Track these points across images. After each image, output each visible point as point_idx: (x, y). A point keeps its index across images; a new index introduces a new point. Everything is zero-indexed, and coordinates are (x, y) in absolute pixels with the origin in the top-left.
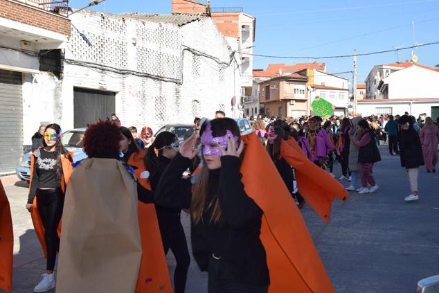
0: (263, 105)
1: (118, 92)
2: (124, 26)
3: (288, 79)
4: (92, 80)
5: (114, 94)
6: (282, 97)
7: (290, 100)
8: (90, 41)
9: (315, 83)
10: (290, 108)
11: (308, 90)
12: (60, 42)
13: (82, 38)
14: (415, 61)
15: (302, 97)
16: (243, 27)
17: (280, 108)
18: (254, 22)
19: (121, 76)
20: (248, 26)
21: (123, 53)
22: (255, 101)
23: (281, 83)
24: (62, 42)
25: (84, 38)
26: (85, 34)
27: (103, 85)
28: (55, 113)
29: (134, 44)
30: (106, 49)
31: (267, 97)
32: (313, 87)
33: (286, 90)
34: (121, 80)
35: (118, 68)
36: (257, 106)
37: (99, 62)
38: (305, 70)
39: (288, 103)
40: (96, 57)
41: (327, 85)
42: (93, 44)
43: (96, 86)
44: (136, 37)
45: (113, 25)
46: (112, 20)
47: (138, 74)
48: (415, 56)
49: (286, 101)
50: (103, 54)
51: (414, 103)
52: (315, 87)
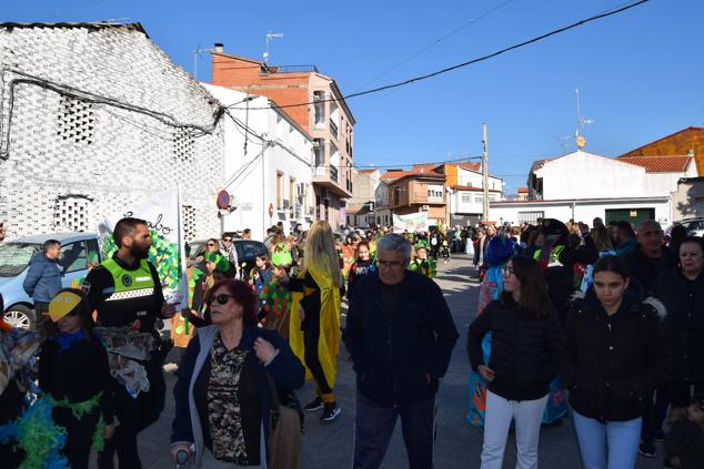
3: (418, 178)
6: (411, 202)
7: (422, 205)
11: (447, 192)
14: (582, 144)
15: (439, 200)
16: (316, 93)
18: (334, 86)
22: (386, 207)
23: (410, 183)
31: (397, 201)
32: (453, 188)
33: (418, 192)
36: (388, 212)
38: (442, 167)
39: (420, 208)
41: (474, 186)
48: (580, 138)
49: (417, 205)
51: (577, 204)
52: (456, 188)
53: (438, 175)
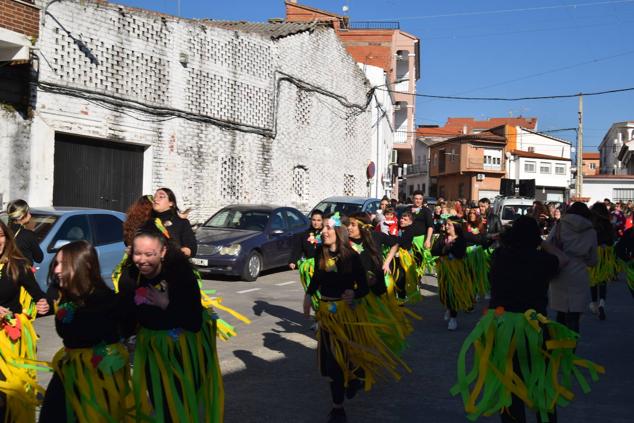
0: (434, 181)
1: (148, 146)
2: (164, 31)
3: (473, 140)
4: (95, 122)
5: (142, 148)
6: (464, 168)
7: (476, 174)
8: (94, 53)
9: (518, 148)
10: (476, 185)
11: (506, 158)
12: (18, 48)
13: (76, 47)
15: (497, 168)
16: (399, 52)
17: (461, 186)
18: (417, 46)
19: (155, 118)
20: (407, 52)
21: (162, 78)
22: (423, 174)
23: (463, 146)
24: (21, 47)
25: (82, 47)
26: (84, 40)
27: (116, 133)
28: (12, 178)
29: (184, 64)
30: (126, 70)
31: (442, 167)
32: (513, 154)
33: (472, 157)
34: (155, 125)
35: (149, 103)
36: (426, 180)
37: (110, 90)
38: (502, 127)
39: (474, 179)
40: (105, 83)
41: (537, 151)
42: (100, 59)
43: (104, 133)
44: (188, 53)
45: (142, 28)
46: (140, 20)
47: (189, 116)
49: (471, 174)
50: (120, 77)
52: (518, 155)
53: (496, 137)
